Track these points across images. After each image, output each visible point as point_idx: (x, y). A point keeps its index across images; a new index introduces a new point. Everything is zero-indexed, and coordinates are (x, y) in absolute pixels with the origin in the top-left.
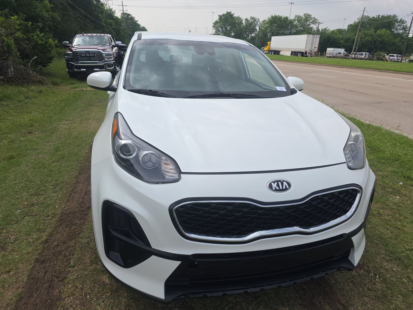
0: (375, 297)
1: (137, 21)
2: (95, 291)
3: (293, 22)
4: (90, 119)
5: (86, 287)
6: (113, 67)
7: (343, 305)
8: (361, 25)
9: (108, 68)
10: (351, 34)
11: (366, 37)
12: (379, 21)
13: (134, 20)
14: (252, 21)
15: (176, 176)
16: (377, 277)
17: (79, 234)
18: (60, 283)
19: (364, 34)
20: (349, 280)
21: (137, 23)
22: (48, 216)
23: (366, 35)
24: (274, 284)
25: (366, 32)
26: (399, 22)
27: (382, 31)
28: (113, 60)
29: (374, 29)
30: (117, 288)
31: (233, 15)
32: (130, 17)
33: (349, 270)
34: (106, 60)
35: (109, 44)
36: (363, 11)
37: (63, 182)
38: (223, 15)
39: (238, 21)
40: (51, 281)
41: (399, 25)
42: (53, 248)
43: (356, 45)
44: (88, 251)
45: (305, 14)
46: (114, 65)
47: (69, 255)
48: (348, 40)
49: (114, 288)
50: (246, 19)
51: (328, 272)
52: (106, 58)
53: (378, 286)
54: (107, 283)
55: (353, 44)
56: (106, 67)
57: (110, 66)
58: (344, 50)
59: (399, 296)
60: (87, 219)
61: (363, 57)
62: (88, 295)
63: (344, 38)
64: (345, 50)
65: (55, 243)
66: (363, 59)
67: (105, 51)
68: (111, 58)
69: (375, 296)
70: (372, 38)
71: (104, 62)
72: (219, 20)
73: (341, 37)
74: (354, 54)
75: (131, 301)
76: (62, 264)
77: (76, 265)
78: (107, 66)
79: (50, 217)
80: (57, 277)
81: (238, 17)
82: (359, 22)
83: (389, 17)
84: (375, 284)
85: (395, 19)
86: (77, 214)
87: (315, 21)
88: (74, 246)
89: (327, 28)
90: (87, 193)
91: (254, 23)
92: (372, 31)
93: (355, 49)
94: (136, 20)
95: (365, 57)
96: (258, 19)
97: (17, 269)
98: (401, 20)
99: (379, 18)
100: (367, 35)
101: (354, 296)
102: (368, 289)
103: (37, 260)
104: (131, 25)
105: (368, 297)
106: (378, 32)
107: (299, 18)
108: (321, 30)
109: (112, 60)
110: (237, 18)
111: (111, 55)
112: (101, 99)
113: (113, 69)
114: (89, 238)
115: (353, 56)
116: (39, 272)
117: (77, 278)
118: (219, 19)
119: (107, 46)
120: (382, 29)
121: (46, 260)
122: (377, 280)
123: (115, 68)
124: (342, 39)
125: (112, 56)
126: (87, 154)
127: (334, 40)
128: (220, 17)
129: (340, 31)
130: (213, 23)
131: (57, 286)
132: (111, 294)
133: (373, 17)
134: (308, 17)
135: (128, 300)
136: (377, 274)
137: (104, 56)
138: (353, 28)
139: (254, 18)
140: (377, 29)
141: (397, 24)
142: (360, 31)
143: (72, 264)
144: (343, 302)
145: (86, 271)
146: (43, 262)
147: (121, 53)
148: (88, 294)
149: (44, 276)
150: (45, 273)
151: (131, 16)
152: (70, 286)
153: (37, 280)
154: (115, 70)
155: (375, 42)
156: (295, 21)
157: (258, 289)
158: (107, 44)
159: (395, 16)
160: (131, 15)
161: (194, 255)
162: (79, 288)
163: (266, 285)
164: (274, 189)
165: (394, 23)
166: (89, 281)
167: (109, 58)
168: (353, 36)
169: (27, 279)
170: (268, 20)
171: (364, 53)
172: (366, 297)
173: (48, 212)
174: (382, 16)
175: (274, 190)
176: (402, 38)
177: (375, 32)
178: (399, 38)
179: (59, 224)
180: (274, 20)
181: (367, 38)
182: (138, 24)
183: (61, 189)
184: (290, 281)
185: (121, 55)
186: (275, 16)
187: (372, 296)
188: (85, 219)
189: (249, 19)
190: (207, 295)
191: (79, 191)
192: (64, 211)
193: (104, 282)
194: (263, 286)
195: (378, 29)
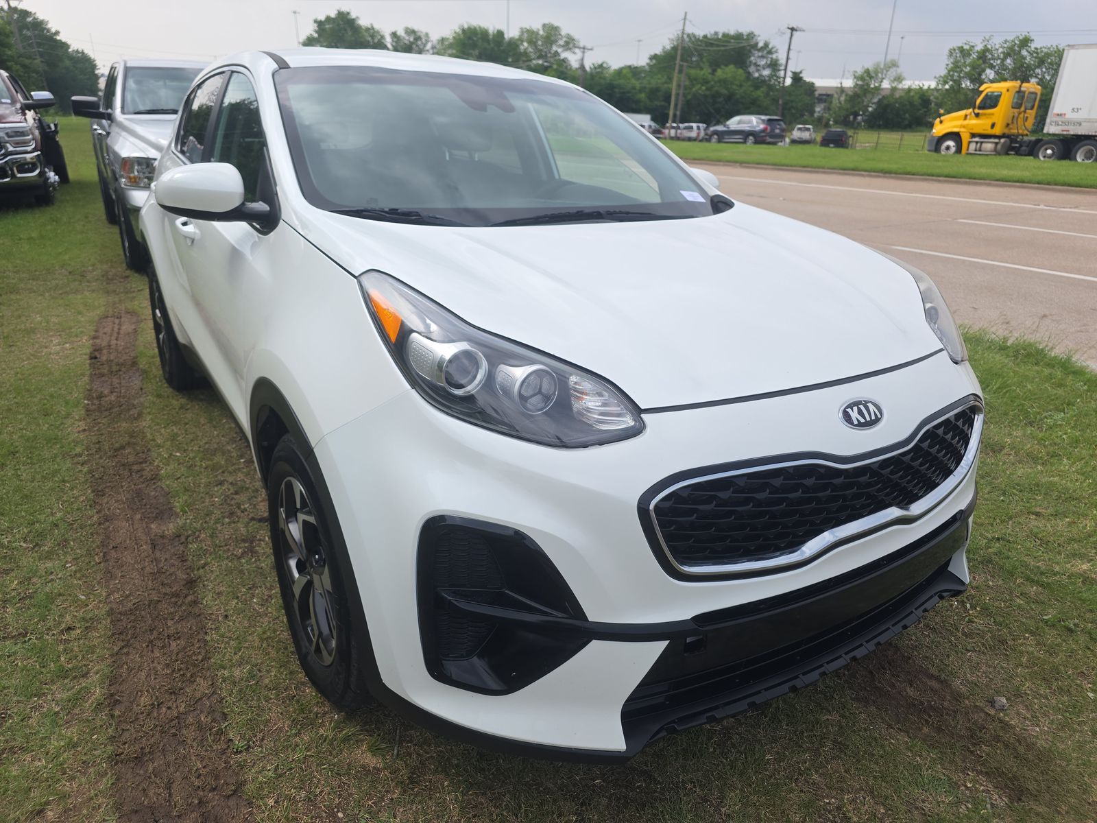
0: (986, 648)
1: (57, 33)
2: (351, 795)
3: (517, 46)
4: (33, 331)
5: (322, 792)
6: (37, 172)
7: (937, 679)
8: (682, 55)
9: (19, 175)
10: (659, 79)
11: (693, 85)
12: (718, 46)
13: (45, 29)
14: (412, 39)
15: (628, 421)
16: (968, 606)
17: (206, 658)
18: (232, 802)
19: (689, 78)
20: (920, 626)
21: (58, 38)
22: (69, 629)
23: (693, 80)
24: (840, 657)
25: (693, 72)
26: (762, 49)
27: (728, 72)
28: (34, 150)
29: (711, 65)
30: (413, 773)
31: (354, 20)
32: (31, 19)
33: (957, 593)
34: (9, 150)
35: (9, 101)
36: (683, 21)
37: (56, 526)
38: (328, 19)
39: (373, 39)
40: (199, 803)
41: (763, 57)
42: (149, 715)
43: (676, 105)
44: (267, 699)
45: (544, 25)
46: (39, 165)
47: (214, 720)
48: (653, 93)
49: (404, 773)
50: (394, 35)
51: (926, 606)
52: (8, 145)
53: (980, 624)
54: (374, 768)
55: (666, 104)
56: (12, 170)
57: (27, 167)
58: (648, 117)
59: (1027, 635)
60: (203, 613)
61: (693, 134)
62: (338, 812)
63: (645, 88)
64: (653, 119)
65: (144, 700)
66: (695, 140)
67: (4, 121)
68: (25, 143)
69: (984, 645)
70: (707, 89)
71: (5, 155)
72: (316, 35)
73: (638, 86)
74: (673, 128)
75: (471, 795)
76: (207, 750)
77: (254, 742)
78: (15, 169)
79: (79, 631)
80: (214, 789)
81: (369, 29)
82: (675, 48)
83: (739, 36)
84: (971, 621)
85: (753, 42)
86: (161, 606)
87: (570, 43)
88: (214, 693)
89: (603, 63)
90: (158, 544)
91: (417, 46)
92: (706, 72)
93: (675, 115)
94: (53, 30)
95: (698, 134)
96: (427, 35)
97: (63, 797)
98: (766, 45)
99: (718, 39)
100: (695, 79)
101: (948, 656)
102: (964, 634)
103: (115, 759)
104: (39, 45)
105: (973, 652)
106: (719, 72)
107: (531, 35)
108: (590, 68)
109: (29, 149)
110: (367, 29)
111: (23, 134)
112: (35, 271)
113: (36, 178)
114: (247, 662)
115: (673, 132)
116: (144, 790)
117: (280, 776)
118: (316, 32)
119: (4, 106)
120: (726, 65)
121: (147, 750)
122: (971, 612)
123: (42, 174)
124: (640, 91)
125: (30, 137)
126: (87, 433)
127: (624, 93)
128: (320, 24)
129: (634, 71)
130: (299, 43)
131: (227, 811)
132: (405, 792)
133: (705, 37)
134: (552, 33)
135: (464, 794)
136: (965, 600)
137: (3, 137)
138: (663, 62)
139: (413, 32)
140: (715, 65)
141: (757, 54)
142: (680, 72)
143: (238, 743)
144: (934, 671)
145: (294, 750)
146: (138, 760)
147: (50, 128)
148: (335, 810)
149: (169, 796)
150: (168, 787)
151: (34, 18)
152: (271, 802)
153: (153, 814)
154: (43, 179)
155: (715, 96)
156: (522, 41)
157: (815, 675)
158: (3, 101)
159: (751, 35)
160: (35, 14)
161: (696, 618)
162: (300, 801)
163: (828, 663)
164: (856, 422)
165: (750, 51)
166: (321, 775)
167: (17, 144)
168: (666, 83)
169: (119, 818)
170: (454, 38)
171: (694, 125)
172: (969, 651)
173: (62, 616)
174: (724, 35)
175: (856, 425)
176: (771, 87)
177: (714, 71)
178: (764, 89)
179: (121, 644)
180: (469, 38)
181: (698, 87)
182: (60, 40)
183: (64, 543)
184: (867, 642)
185: (51, 134)
186: (469, 28)
187: (978, 646)
188: (200, 615)
189: (401, 33)
190: (714, 715)
191: (128, 542)
192: (114, 606)
193: (363, 766)
194: (822, 666)
195: (719, 66)
